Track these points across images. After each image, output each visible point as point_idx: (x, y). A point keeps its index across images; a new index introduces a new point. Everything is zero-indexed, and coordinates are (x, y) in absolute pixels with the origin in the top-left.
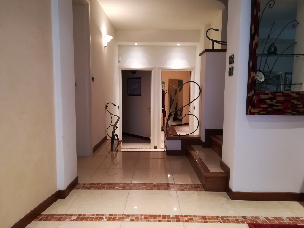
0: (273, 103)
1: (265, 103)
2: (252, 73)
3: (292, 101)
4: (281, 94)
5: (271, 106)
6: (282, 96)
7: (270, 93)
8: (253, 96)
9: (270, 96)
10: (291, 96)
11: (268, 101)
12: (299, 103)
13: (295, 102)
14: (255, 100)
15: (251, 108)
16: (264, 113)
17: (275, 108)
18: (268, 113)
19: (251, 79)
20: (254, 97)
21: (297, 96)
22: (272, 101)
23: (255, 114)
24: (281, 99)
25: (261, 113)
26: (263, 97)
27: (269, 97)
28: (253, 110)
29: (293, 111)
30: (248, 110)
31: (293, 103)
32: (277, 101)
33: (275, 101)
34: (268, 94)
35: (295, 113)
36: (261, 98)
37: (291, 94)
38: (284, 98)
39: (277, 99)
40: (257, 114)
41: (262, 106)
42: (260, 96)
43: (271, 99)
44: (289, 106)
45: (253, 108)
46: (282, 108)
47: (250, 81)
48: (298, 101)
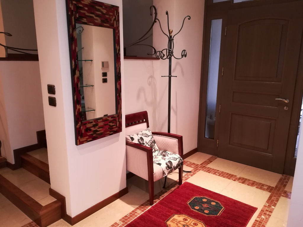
0: (97, 129)
1: (90, 130)
2: (77, 105)
3: (109, 124)
4: (101, 120)
5: (95, 131)
6: (102, 122)
7: (93, 121)
8: (80, 127)
9: (94, 123)
10: (108, 120)
11: (93, 129)
12: (114, 124)
13: (111, 124)
14: (82, 130)
15: (80, 138)
16: (91, 139)
17: (98, 133)
18: (94, 139)
19: (77, 112)
20: (82, 127)
21: (112, 119)
22: (96, 128)
23: (84, 142)
24: (101, 124)
25: (88, 140)
26: (88, 126)
27: (93, 125)
28: (82, 140)
29: (110, 132)
30: (78, 141)
31: (110, 125)
32: (99, 126)
33: (98, 127)
34: (92, 122)
35: (112, 133)
36: (87, 127)
37: (108, 119)
38: (103, 123)
39: (99, 125)
40: (85, 142)
41: (88, 134)
42: (86, 126)
43: (94, 126)
44: (108, 128)
45: (82, 138)
46: (102, 131)
47: (76, 114)
48: (113, 123)
